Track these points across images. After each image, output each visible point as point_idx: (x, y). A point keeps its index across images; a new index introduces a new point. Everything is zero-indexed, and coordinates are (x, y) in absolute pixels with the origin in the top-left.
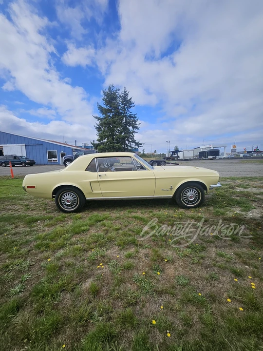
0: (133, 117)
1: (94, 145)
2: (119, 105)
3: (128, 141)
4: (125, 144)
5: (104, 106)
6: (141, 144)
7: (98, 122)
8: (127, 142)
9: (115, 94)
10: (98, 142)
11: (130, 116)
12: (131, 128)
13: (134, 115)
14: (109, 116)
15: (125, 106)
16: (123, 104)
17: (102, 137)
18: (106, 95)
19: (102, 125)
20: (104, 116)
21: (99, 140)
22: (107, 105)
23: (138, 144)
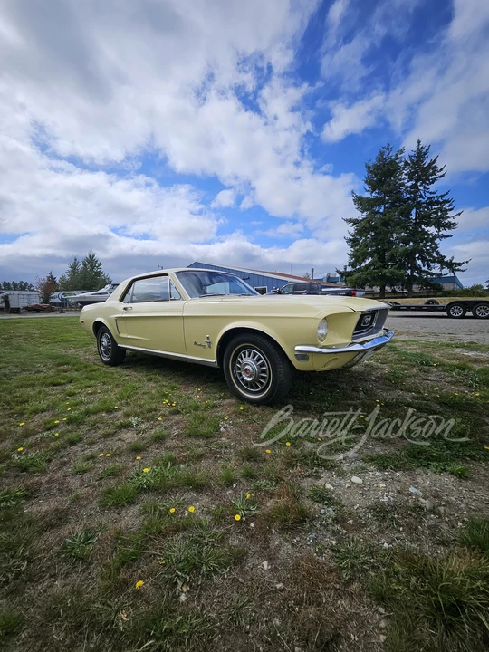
0: (438, 203)
1: (342, 274)
2: (403, 185)
3: (423, 260)
4: (415, 268)
5: (367, 195)
6: (460, 264)
7: (352, 230)
8: (419, 262)
9: (392, 163)
10: (349, 269)
11: (431, 203)
12: (432, 230)
13: (442, 196)
14: (378, 212)
15: (417, 181)
16: (410, 179)
17: (357, 257)
18: (371, 172)
19: (360, 232)
20: (365, 213)
21: (353, 265)
22: (374, 190)
23: (451, 265)
